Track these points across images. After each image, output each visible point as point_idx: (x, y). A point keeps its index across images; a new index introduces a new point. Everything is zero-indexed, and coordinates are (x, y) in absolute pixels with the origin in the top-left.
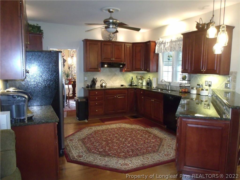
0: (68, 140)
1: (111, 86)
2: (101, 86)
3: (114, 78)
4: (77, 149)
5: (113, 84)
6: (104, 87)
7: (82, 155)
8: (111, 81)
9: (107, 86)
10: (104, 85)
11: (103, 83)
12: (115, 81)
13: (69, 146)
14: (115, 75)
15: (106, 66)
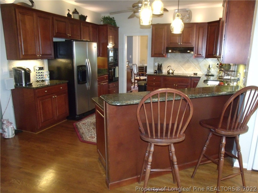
0: (81, 124)
1: (182, 73)
2: (168, 73)
3: (187, 65)
4: (90, 131)
5: (185, 71)
6: (171, 74)
7: (94, 136)
8: (183, 68)
9: (174, 73)
10: (171, 71)
11: (170, 70)
12: (188, 68)
13: (82, 129)
14: (188, 61)
15: (170, 51)
